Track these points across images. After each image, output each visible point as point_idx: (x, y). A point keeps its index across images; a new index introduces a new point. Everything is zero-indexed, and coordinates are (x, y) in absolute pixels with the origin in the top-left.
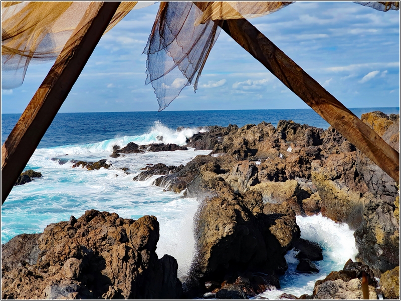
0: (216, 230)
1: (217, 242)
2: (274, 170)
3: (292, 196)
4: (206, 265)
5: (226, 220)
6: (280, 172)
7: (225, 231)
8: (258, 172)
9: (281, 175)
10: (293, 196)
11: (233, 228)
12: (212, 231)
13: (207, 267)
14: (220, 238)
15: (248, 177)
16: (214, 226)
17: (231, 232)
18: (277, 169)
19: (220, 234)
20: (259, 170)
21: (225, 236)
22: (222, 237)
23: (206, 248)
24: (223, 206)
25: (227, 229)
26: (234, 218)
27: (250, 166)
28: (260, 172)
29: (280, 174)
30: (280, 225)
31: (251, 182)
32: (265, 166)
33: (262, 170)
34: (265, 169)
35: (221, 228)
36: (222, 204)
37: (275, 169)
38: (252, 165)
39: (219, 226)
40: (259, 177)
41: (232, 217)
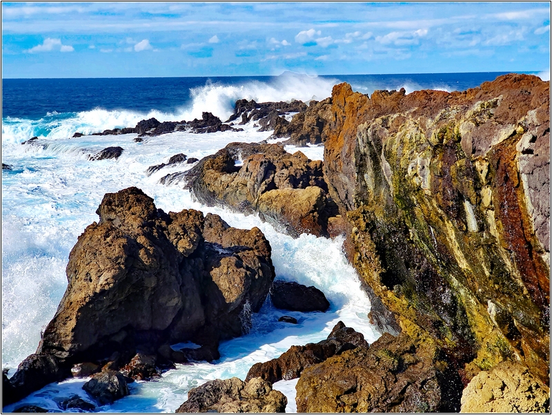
0: (85, 280)
1: (87, 300)
2: (302, 169)
3: (310, 212)
4: (69, 338)
5: (104, 263)
6: (313, 172)
7: (100, 284)
8: (275, 172)
9: (314, 177)
10: (313, 212)
11: (114, 277)
12: (80, 282)
13: (72, 342)
14: (91, 295)
15: (259, 180)
16: (84, 273)
17: (108, 284)
18: (308, 167)
19: (92, 286)
20: (278, 170)
21: (98, 291)
22: (95, 294)
23: (69, 311)
24: (108, 239)
25: (102, 281)
26: (122, 260)
27: (262, 163)
28: (278, 172)
29: (312, 175)
30: (226, 268)
31: (263, 187)
32: (288, 164)
33: (282, 169)
34: (287, 168)
35: (94, 278)
36: (107, 236)
37: (304, 168)
38: (265, 162)
39: (92, 274)
40: (277, 181)
41: (117, 258)
